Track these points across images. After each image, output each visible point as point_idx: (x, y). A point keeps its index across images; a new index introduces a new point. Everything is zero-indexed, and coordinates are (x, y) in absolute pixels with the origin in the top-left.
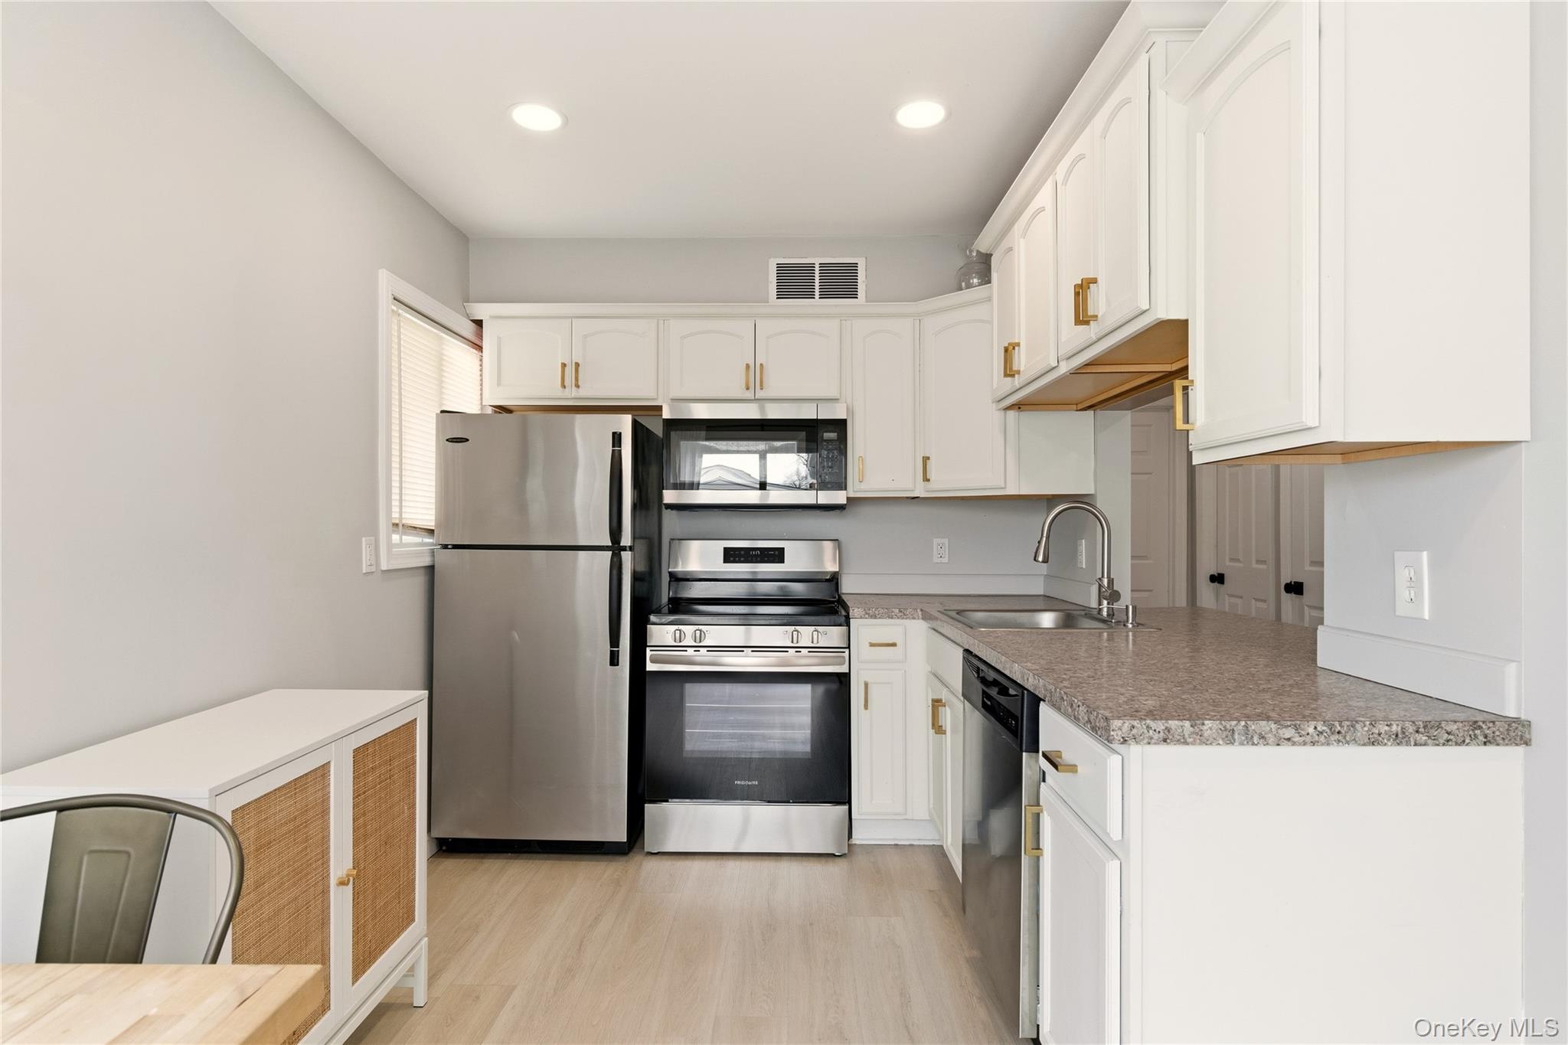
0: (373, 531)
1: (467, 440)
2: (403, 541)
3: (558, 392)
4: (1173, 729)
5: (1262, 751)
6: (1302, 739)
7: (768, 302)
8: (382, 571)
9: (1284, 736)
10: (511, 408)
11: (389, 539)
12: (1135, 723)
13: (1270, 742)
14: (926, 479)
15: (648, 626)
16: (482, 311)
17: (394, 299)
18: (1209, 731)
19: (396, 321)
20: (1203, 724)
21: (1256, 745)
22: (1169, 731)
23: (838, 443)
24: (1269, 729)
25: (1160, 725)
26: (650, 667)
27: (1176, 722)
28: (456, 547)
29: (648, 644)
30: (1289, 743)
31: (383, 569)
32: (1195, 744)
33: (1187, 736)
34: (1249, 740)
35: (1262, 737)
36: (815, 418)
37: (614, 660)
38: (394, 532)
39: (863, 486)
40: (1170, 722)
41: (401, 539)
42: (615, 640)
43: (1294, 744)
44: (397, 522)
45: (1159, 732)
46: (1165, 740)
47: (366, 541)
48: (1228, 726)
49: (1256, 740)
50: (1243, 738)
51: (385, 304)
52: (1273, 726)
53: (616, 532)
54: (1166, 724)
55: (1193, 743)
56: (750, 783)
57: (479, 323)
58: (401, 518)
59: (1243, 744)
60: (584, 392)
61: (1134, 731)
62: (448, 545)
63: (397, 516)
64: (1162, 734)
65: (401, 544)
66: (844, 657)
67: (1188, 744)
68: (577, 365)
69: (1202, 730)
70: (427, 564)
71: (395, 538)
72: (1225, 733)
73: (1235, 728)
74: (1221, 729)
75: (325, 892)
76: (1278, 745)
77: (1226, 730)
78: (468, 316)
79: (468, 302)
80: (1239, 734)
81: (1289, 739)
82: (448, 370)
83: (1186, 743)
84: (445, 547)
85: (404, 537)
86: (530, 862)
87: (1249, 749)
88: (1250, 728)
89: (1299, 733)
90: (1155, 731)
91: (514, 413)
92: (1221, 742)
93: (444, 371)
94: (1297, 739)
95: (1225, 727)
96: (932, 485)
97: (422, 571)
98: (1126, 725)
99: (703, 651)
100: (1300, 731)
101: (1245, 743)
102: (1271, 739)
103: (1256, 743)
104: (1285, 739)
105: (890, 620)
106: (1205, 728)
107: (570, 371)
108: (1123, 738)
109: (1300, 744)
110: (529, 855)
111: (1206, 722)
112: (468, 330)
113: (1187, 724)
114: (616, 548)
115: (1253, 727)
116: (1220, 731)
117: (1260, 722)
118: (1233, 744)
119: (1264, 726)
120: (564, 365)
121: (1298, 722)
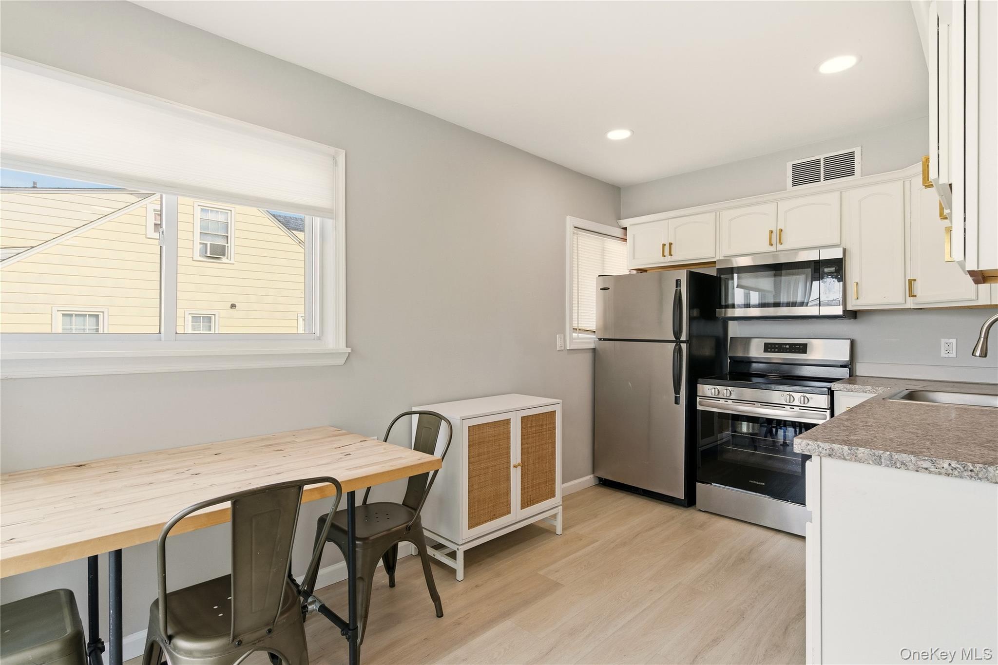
0: (563, 332)
1: (609, 289)
2: (579, 337)
3: (662, 259)
4: (836, 449)
5: (902, 473)
6: (938, 470)
7: (786, 190)
8: (568, 350)
9: (921, 466)
10: (646, 269)
11: (571, 336)
12: (810, 442)
13: (910, 468)
14: (912, 295)
15: (698, 385)
16: (625, 223)
17: (575, 227)
18: (862, 455)
19: (576, 238)
20: (858, 449)
21: (899, 468)
22: (833, 451)
23: (836, 274)
24: (910, 459)
25: (827, 446)
26: (699, 408)
27: (838, 446)
28: (605, 340)
29: (698, 395)
30: (927, 472)
31: (568, 349)
32: (851, 461)
33: (845, 454)
34: (893, 464)
35: (903, 463)
36: (818, 259)
37: (677, 401)
38: (574, 332)
39: (859, 302)
40: (834, 445)
41: (578, 335)
42: (677, 390)
43: (930, 472)
44: (576, 328)
45: (826, 450)
46: (830, 455)
47: (559, 336)
48: (876, 453)
49: (898, 465)
50: (888, 462)
51: (569, 229)
52: (913, 458)
53: (677, 333)
54: (830, 446)
55: (850, 460)
56: (759, 483)
57: (625, 229)
58: (578, 326)
59: (888, 466)
60: (674, 258)
61: (809, 447)
62: (601, 339)
63: (577, 325)
64: (828, 451)
65: (578, 338)
66: (825, 415)
67: (846, 460)
68: (671, 244)
69: (856, 453)
70: (592, 347)
71: (575, 335)
72: (874, 458)
73: (882, 455)
74: (871, 454)
75: (508, 468)
76: (917, 471)
77: (875, 455)
78: (620, 227)
79: (620, 219)
80: (885, 459)
81: (926, 469)
82: (607, 255)
83: (845, 459)
84: (600, 339)
85: (579, 335)
86: (638, 498)
87: (892, 471)
88: (893, 457)
89: (935, 466)
90: (823, 448)
91: (648, 272)
92: (871, 462)
93: (605, 256)
94: (933, 469)
95: (874, 453)
96: (918, 299)
97: (591, 351)
98: (804, 443)
99: (730, 402)
100: (935, 464)
101: (890, 466)
102: (911, 466)
103: (899, 467)
104: (923, 468)
105: (865, 394)
106: (859, 452)
107: (667, 248)
108: (802, 450)
109: (936, 474)
110: (638, 495)
111: (860, 448)
112: (619, 233)
113: (846, 448)
114: (678, 341)
115: (896, 457)
116: (870, 456)
117: (902, 454)
118: (880, 465)
119: (905, 457)
120: (664, 245)
121: (935, 459)
